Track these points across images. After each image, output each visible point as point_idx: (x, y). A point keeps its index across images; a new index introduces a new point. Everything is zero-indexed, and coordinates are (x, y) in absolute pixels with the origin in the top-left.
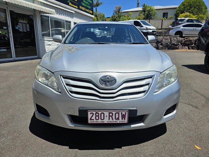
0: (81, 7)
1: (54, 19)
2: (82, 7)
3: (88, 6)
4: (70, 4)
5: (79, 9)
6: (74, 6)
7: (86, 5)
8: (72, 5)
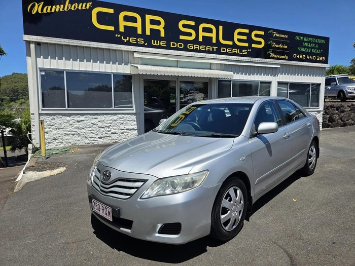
0: (295, 56)
1: (239, 83)
2: (299, 54)
3: (314, 51)
4: (271, 56)
5: (291, 59)
6: (281, 57)
7: (309, 50)
8: (275, 56)
